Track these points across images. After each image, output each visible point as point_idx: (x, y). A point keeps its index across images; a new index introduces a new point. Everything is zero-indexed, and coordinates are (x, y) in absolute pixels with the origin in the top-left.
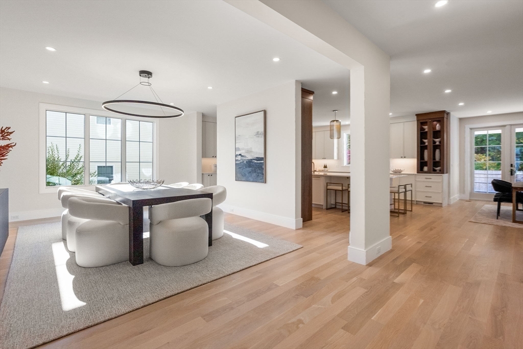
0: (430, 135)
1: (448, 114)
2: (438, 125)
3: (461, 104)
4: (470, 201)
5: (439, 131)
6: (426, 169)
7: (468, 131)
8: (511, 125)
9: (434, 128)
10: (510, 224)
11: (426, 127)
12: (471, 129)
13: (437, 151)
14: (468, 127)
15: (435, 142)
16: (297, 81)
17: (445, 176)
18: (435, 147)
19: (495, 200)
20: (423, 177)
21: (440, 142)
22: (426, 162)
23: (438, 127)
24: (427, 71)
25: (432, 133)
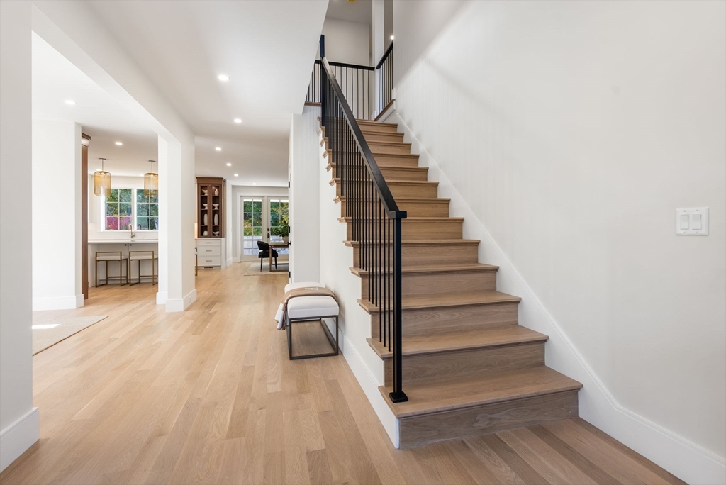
0: (210, 200)
1: (225, 181)
2: (216, 190)
3: (236, 175)
4: (241, 262)
5: (218, 197)
6: (206, 233)
7: (239, 198)
8: (268, 197)
9: (214, 193)
10: (269, 273)
11: (206, 191)
12: (241, 196)
13: (216, 216)
14: (239, 194)
15: (214, 207)
16: (77, 124)
17: (223, 239)
18: (215, 212)
19: (259, 257)
20: (203, 241)
21: (218, 207)
22: (207, 227)
23: (216, 193)
24: (218, 149)
25: (211, 197)
